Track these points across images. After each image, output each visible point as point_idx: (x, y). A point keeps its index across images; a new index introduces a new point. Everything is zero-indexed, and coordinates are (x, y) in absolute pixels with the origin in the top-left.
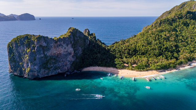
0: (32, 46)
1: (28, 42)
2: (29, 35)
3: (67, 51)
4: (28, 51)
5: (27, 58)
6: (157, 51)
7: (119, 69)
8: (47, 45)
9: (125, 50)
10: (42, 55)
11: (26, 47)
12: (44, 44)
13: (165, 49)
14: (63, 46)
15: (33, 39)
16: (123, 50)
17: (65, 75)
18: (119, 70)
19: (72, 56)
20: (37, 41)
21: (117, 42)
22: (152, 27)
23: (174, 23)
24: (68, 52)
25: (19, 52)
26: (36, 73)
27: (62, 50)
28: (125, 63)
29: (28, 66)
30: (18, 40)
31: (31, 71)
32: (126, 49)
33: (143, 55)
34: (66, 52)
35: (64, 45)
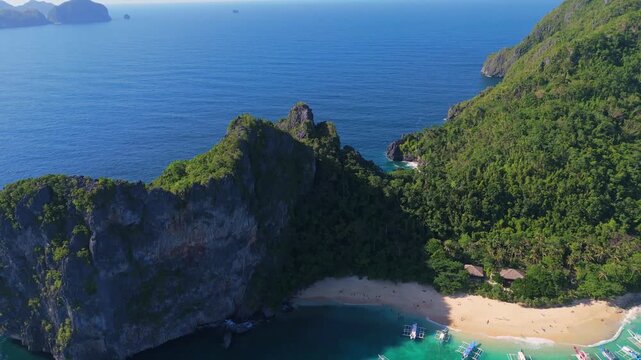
0: (75, 231)
1: (55, 214)
2: (57, 181)
3: (229, 235)
4: (59, 253)
5: (58, 283)
6: (593, 198)
7: (450, 294)
8: (142, 219)
9: (460, 194)
10: (124, 267)
11: (50, 237)
12: (130, 218)
13: (621, 187)
14: (211, 216)
15: (74, 202)
16: (454, 197)
17: (228, 342)
18: (448, 300)
19: (252, 246)
20: (96, 209)
21: (412, 138)
22: (542, 70)
23: (628, 54)
24: (235, 237)
25: (20, 258)
26: (102, 342)
27: (206, 234)
28: (466, 260)
29: (64, 316)
30: (9, 206)
31: (76, 337)
32: (465, 192)
33: (535, 218)
34: (227, 238)
35: (214, 213)
